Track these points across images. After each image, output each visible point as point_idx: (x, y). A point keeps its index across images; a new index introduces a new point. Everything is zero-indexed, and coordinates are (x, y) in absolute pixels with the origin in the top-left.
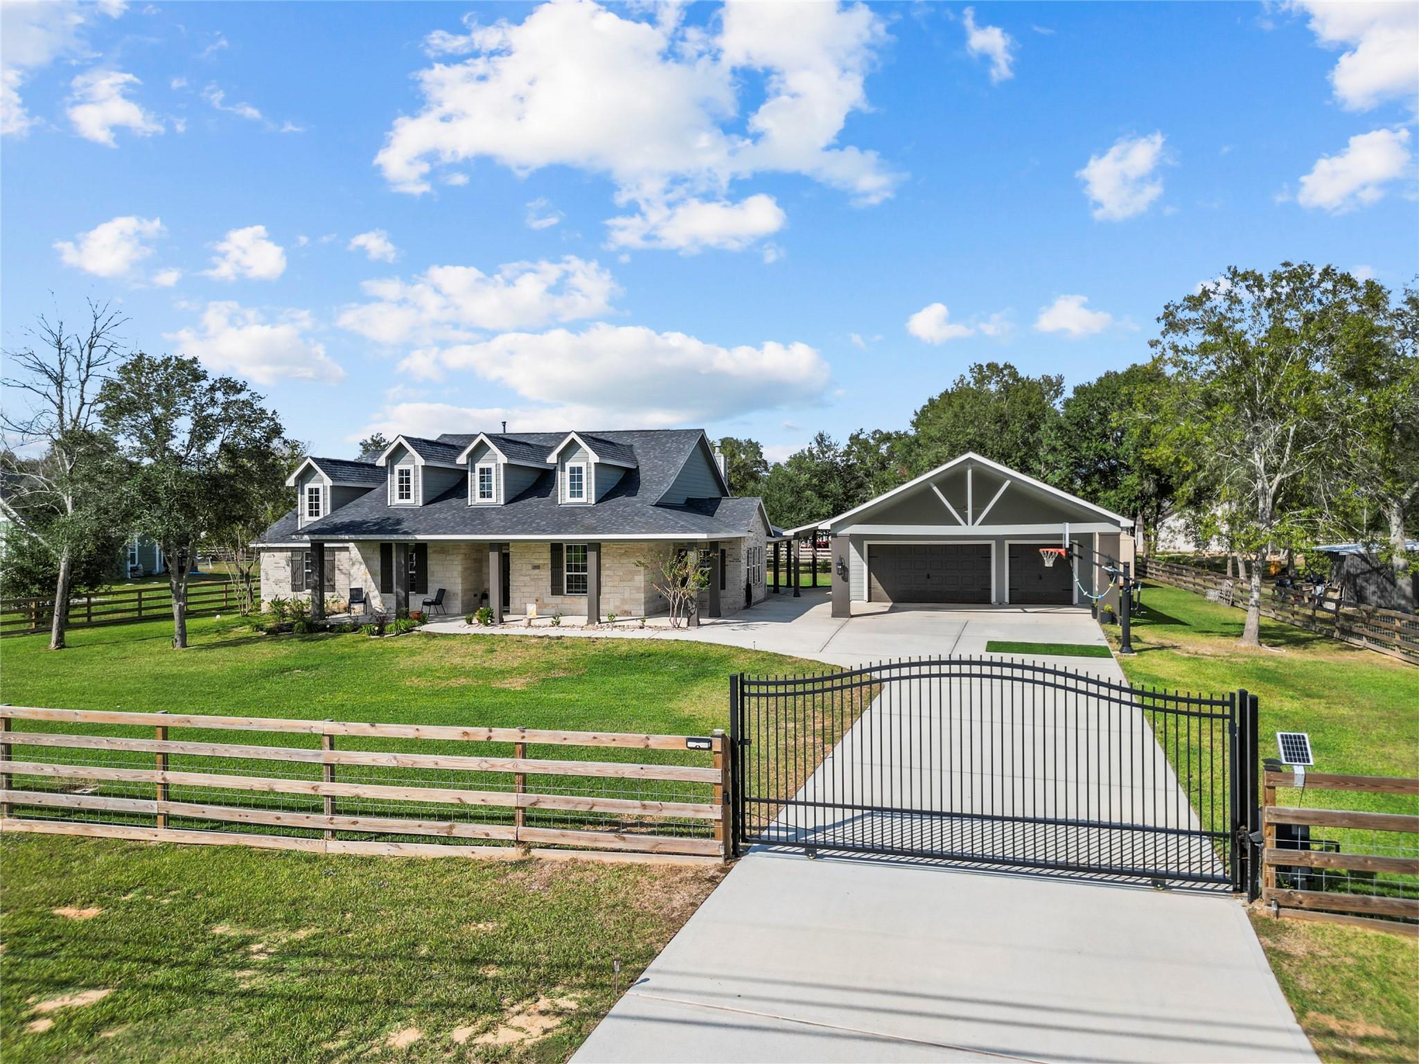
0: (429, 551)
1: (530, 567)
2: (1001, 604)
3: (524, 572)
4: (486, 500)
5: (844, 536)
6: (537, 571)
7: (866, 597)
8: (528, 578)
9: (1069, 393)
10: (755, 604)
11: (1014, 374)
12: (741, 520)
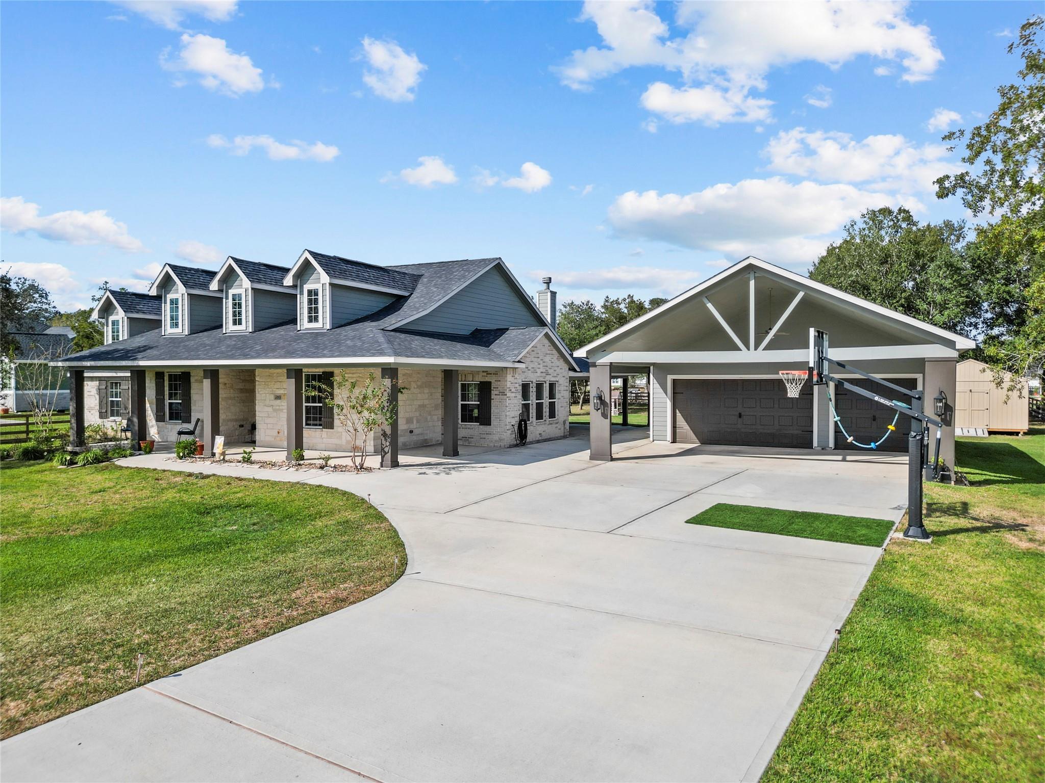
0: (192, 380)
1: (272, 397)
2: (824, 450)
3: (267, 402)
4: (237, 327)
5: (604, 365)
6: (278, 402)
7: (669, 437)
8: (270, 409)
10: (532, 443)
12: (514, 349)
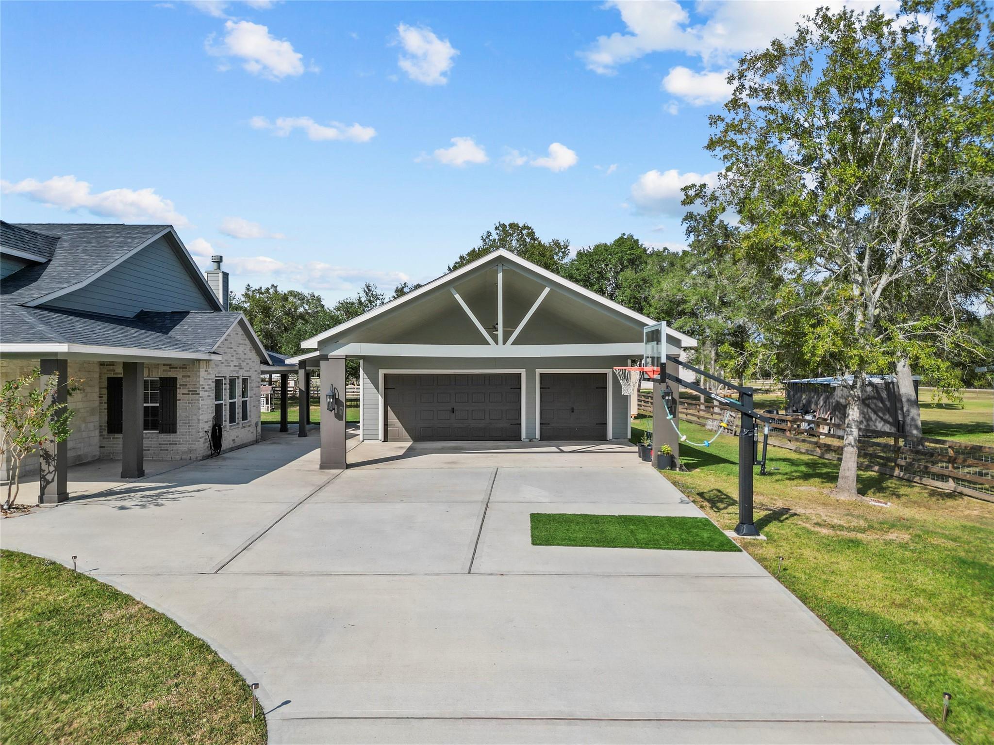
2: (531, 442)
5: (337, 358)
7: (381, 436)
9: (573, 255)
10: (225, 452)
11: (531, 234)
12: (205, 338)
